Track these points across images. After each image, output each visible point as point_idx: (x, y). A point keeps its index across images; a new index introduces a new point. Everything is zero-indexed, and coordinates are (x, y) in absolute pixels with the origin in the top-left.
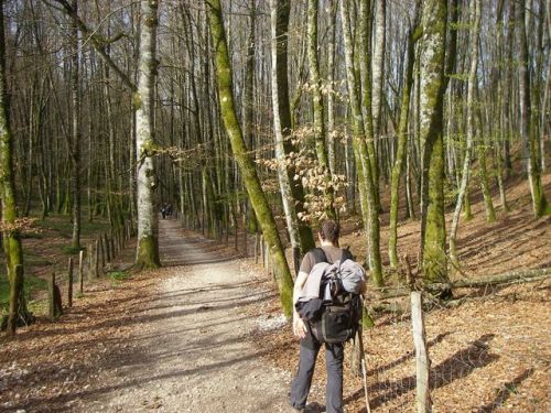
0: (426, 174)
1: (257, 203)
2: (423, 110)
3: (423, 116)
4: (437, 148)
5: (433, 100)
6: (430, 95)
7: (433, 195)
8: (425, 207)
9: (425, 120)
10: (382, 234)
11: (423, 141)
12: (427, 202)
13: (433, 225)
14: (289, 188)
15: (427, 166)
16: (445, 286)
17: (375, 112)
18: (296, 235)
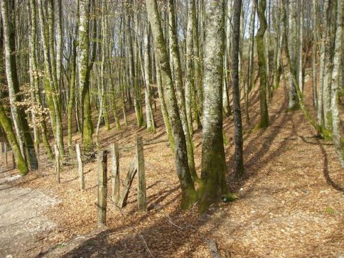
0: (83, 107)
1: (4, 122)
2: (80, 80)
3: (80, 83)
4: (87, 96)
5: (84, 77)
6: (83, 74)
7: (86, 116)
8: (83, 121)
9: (81, 85)
10: (64, 140)
11: (81, 93)
12: (84, 119)
13: (86, 128)
14: (17, 115)
15: (83, 104)
16: (92, 153)
17: (58, 77)
18: (22, 138)
